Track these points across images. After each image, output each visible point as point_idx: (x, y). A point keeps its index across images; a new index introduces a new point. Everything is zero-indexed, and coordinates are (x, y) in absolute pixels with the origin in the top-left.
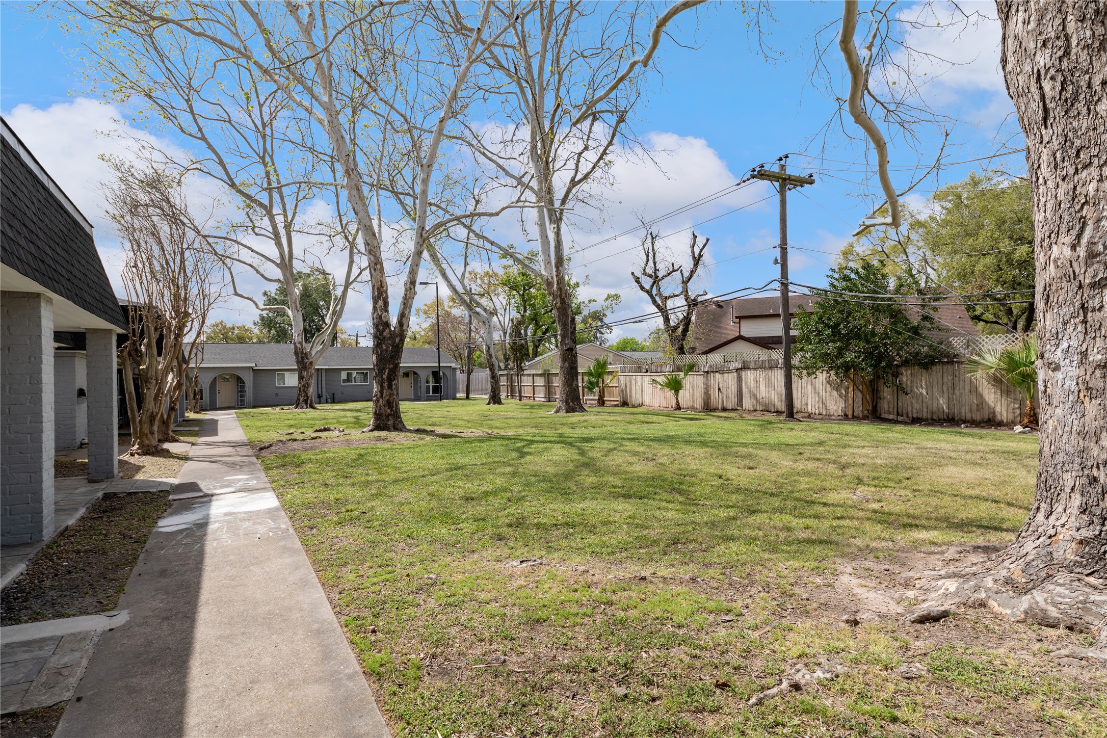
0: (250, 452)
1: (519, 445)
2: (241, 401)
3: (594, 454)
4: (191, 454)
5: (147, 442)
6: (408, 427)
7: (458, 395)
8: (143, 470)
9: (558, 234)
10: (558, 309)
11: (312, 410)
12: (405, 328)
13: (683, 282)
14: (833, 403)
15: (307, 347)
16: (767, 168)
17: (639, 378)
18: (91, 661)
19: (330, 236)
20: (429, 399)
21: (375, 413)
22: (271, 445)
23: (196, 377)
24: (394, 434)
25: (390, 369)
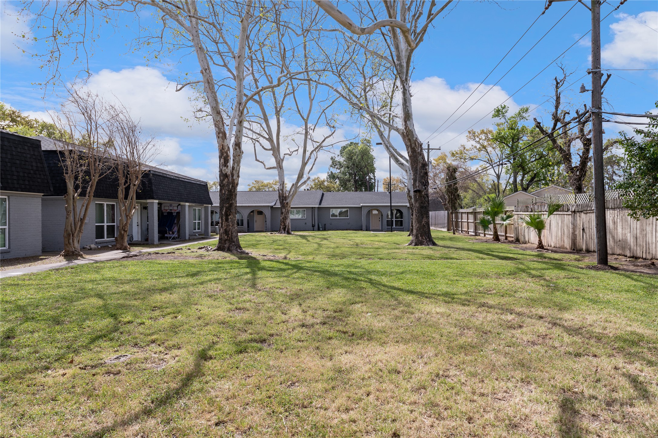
2: (266, 227)
25: (226, 207)
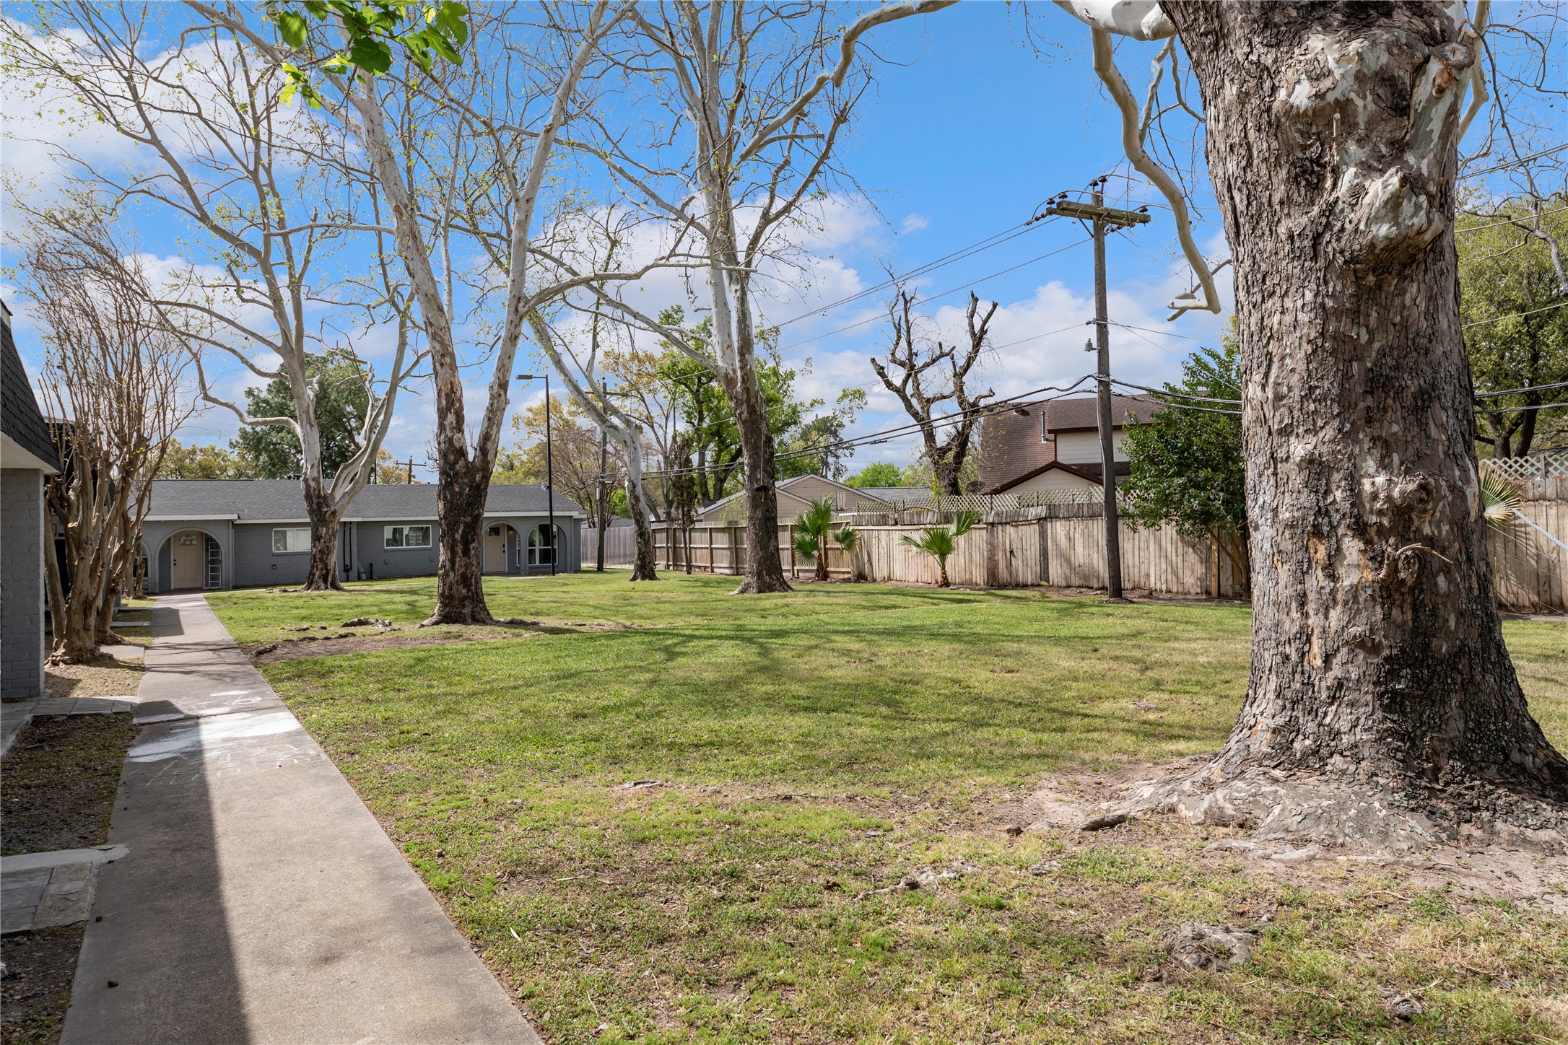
0: (243, 658)
1: (669, 642)
2: (213, 578)
3: (782, 655)
4: (147, 662)
5: (79, 643)
6: (495, 618)
7: (584, 565)
8: (80, 685)
9: (743, 301)
10: (744, 422)
11: (335, 592)
12: (490, 457)
13: (955, 375)
14: (1188, 573)
15: (327, 486)
16: (1072, 198)
17: (883, 535)
18: (99, 889)
19: (368, 307)
20: (534, 572)
21: (442, 595)
22: (275, 648)
23: (138, 538)
24: (473, 628)
25: (466, 523)
